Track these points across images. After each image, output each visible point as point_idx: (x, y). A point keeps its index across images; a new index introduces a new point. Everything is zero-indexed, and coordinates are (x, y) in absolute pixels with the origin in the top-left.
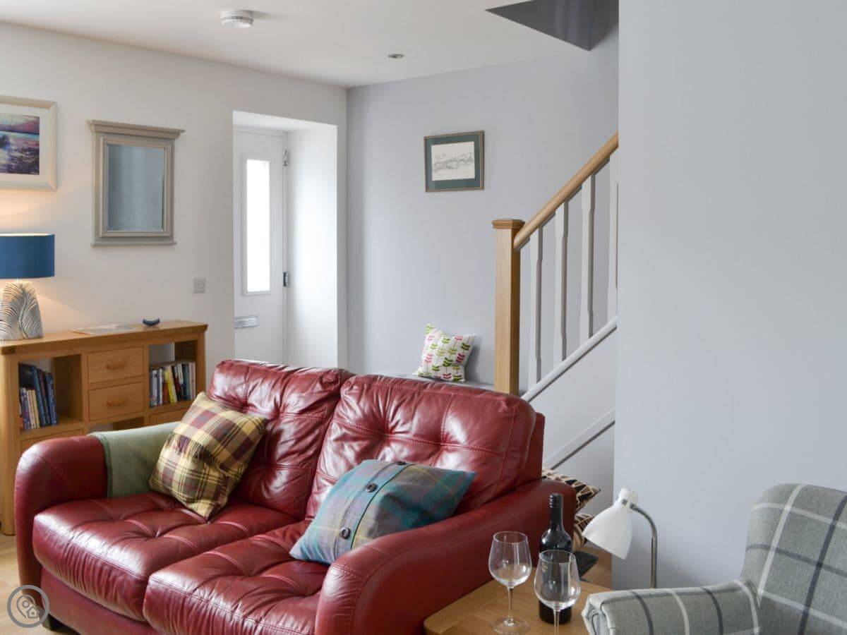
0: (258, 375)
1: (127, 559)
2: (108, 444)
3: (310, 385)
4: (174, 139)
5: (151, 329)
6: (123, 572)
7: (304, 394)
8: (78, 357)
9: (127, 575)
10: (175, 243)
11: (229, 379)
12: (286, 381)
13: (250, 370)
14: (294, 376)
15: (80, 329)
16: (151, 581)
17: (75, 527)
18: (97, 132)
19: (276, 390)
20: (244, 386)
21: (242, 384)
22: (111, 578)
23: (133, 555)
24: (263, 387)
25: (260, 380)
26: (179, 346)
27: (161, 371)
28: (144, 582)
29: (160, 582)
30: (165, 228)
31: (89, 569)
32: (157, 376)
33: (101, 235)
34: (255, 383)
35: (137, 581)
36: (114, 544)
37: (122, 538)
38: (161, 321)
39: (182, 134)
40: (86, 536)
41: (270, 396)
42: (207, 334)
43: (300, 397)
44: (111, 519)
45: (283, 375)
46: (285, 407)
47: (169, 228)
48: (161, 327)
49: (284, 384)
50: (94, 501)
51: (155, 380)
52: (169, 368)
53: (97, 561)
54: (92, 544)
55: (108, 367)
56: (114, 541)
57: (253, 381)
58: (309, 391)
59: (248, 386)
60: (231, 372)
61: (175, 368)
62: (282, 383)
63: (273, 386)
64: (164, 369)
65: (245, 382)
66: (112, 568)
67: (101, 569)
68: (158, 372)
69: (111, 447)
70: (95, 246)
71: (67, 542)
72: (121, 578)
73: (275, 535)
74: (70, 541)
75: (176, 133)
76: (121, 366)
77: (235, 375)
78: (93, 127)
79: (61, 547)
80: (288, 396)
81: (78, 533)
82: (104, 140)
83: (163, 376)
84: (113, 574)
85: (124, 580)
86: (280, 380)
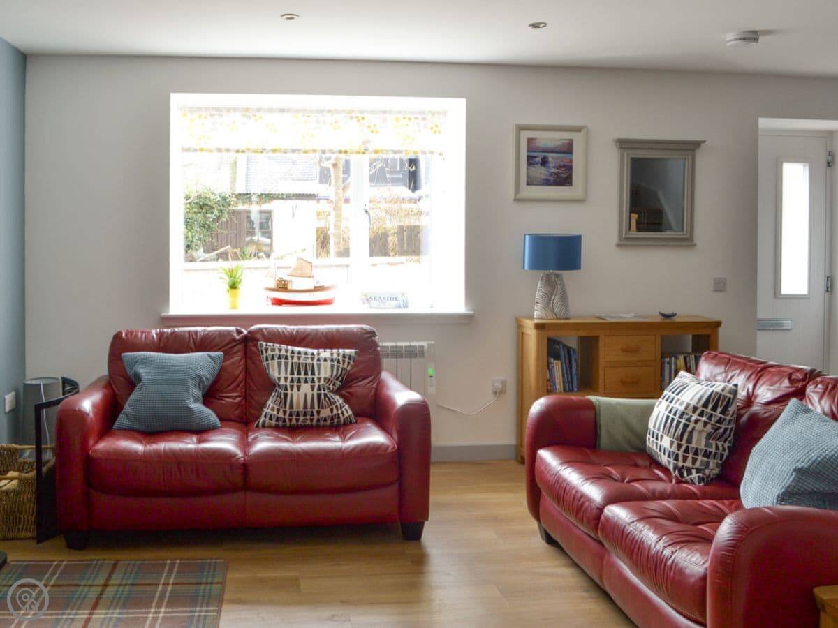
0: (736, 367)
1: (594, 492)
2: (599, 406)
3: (779, 380)
4: (694, 150)
5: (668, 320)
6: (589, 500)
7: (772, 388)
8: (597, 338)
9: (591, 502)
10: (695, 245)
11: (711, 367)
12: (760, 374)
13: (731, 361)
14: (769, 371)
15: (602, 315)
16: (606, 511)
17: (563, 463)
18: (621, 148)
19: (749, 382)
20: (724, 375)
21: (722, 373)
22: (580, 503)
23: (598, 489)
24: (739, 377)
25: (738, 371)
26: (696, 339)
27: (673, 359)
28: (601, 510)
29: (612, 511)
30: (685, 229)
31: (567, 494)
32: (669, 363)
33: (624, 236)
34: (733, 373)
35: (598, 508)
36: (587, 479)
37: (594, 478)
38: (678, 314)
39: (703, 145)
40: (569, 470)
41: (744, 387)
42: (721, 330)
43: (768, 389)
44: (593, 464)
45: (759, 369)
46: (756, 397)
47: (689, 229)
48: (677, 319)
49: (758, 377)
50: (585, 450)
51: (667, 367)
52: (681, 358)
53: (573, 489)
54: (572, 476)
55: (623, 350)
56: (587, 477)
57: (732, 371)
58: (777, 385)
59: (727, 376)
60: (714, 361)
61: (688, 359)
62: (756, 376)
63: (749, 377)
64: (676, 358)
65: (725, 372)
66: (583, 496)
67: (575, 496)
68: (671, 360)
69: (601, 409)
70: (618, 245)
71: (555, 472)
72: (587, 504)
73: (723, 504)
74: (557, 472)
75: (697, 144)
76: (635, 350)
77: (716, 365)
78: (618, 144)
79: (551, 476)
80: (759, 388)
81: (563, 467)
82: (628, 154)
83: (676, 364)
84: (582, 500)
85: (589, 506)
86: (755, 373)
